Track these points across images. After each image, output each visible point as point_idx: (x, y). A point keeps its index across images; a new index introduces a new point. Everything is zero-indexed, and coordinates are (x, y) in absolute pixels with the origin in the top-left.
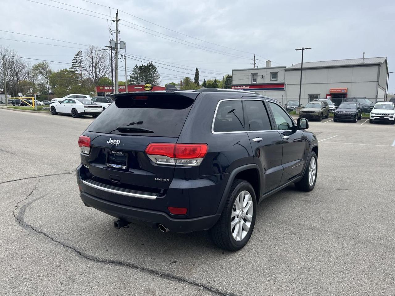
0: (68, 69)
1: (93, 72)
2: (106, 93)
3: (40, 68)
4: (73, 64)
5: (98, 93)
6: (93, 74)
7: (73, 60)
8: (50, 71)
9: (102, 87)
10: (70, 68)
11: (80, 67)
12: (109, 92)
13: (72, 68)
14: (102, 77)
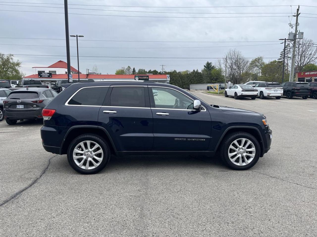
0: (277, 60)
1: (299, 60)
2: (306, 78)
3: (256, 62)
4: (281, 55)
5: (299, 78)
6: (298, 62)
7: (282, 52)
8: (263, 63)
9: (303, 73)
10: (278, 59)
11: (287, 57)
12: (309, 77)
13: (280, 59)
14: (307, 63)
